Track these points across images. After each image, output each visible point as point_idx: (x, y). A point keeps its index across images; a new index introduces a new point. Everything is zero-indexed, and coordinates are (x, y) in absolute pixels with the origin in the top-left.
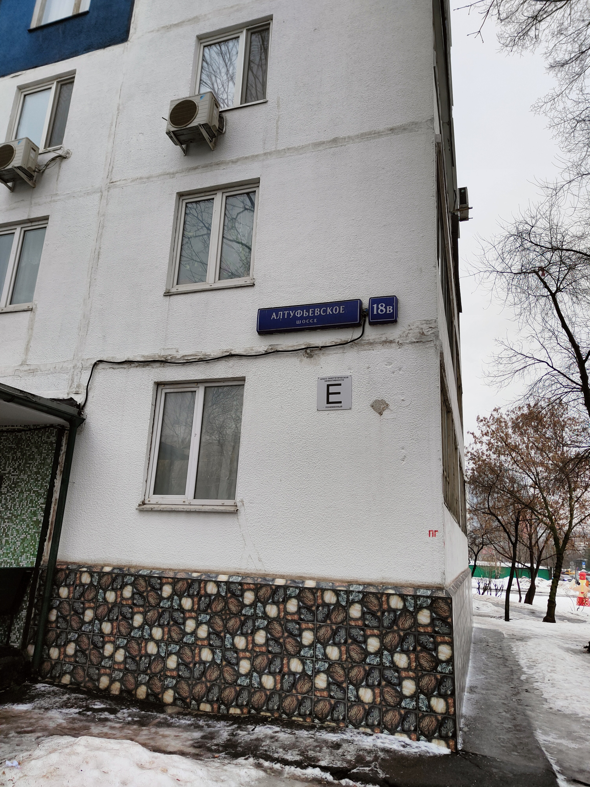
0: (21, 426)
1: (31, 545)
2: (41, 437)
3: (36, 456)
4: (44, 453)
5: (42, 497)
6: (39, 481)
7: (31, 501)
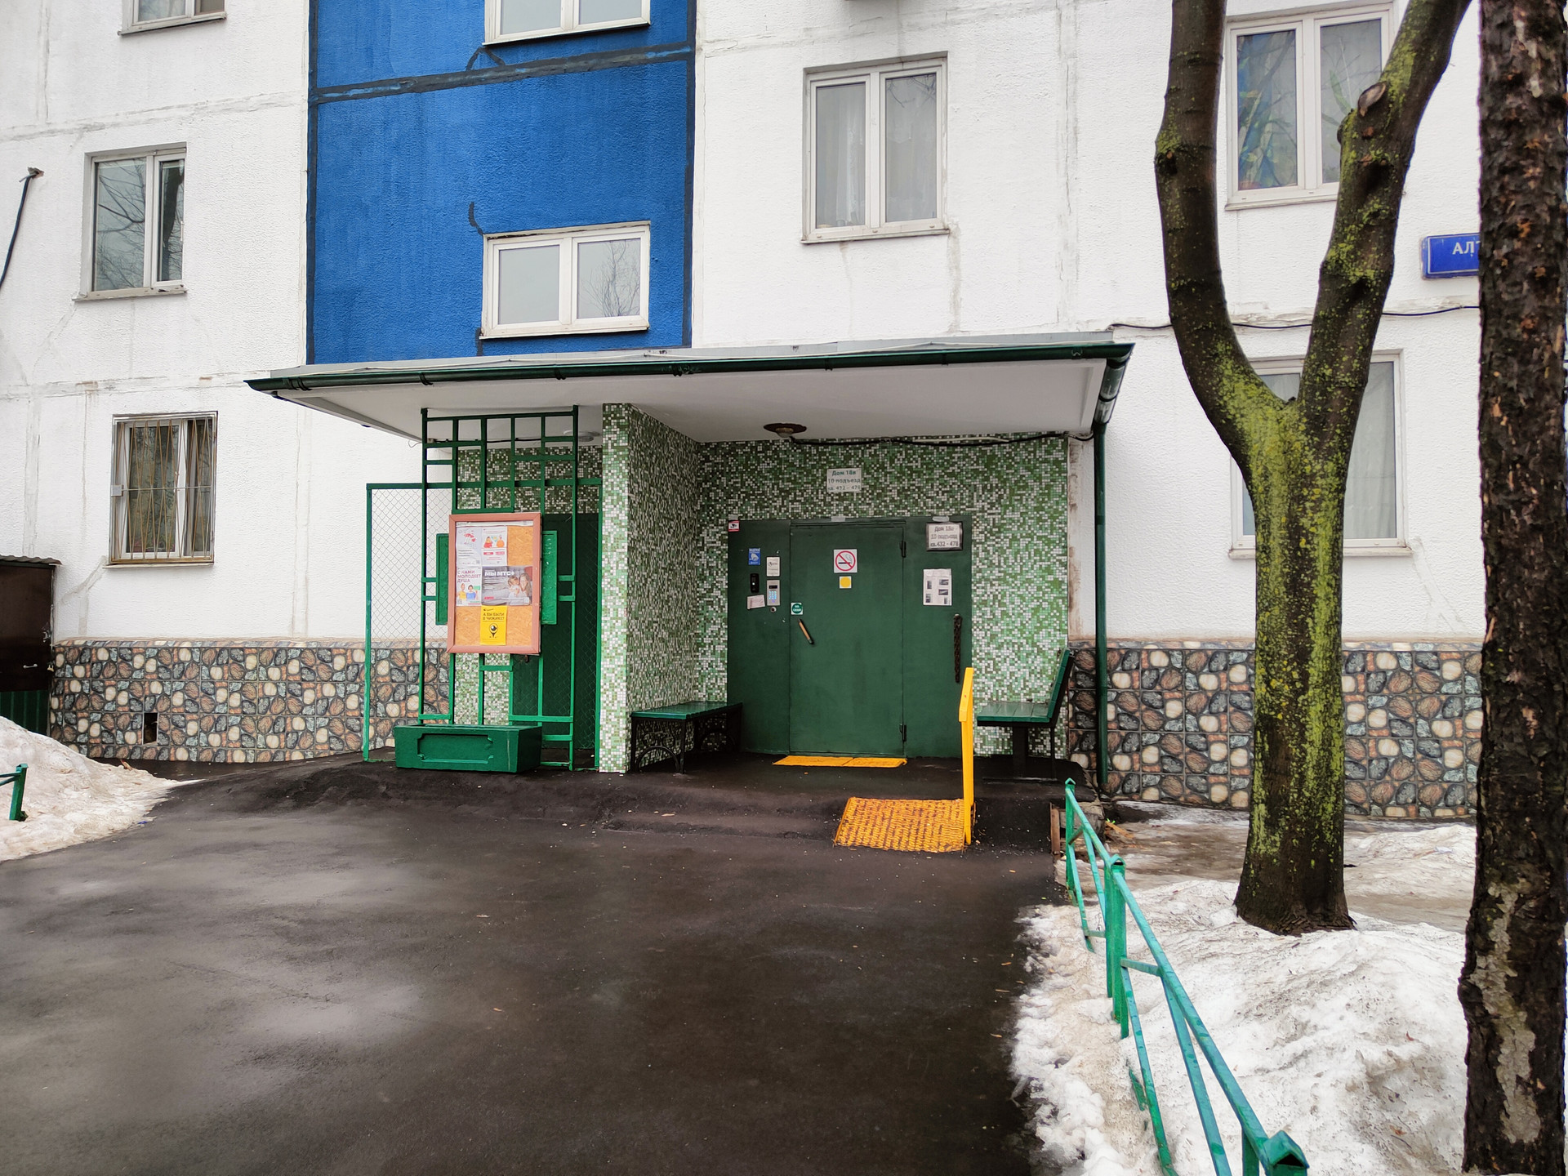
0: (988, 435)
1: (1052, 617)
2: (1034, 452)
3: (1031, 483)
4: (1045, 478)
5: (1058, 545)
6: (1046, 521)
7: (1037, 552)
